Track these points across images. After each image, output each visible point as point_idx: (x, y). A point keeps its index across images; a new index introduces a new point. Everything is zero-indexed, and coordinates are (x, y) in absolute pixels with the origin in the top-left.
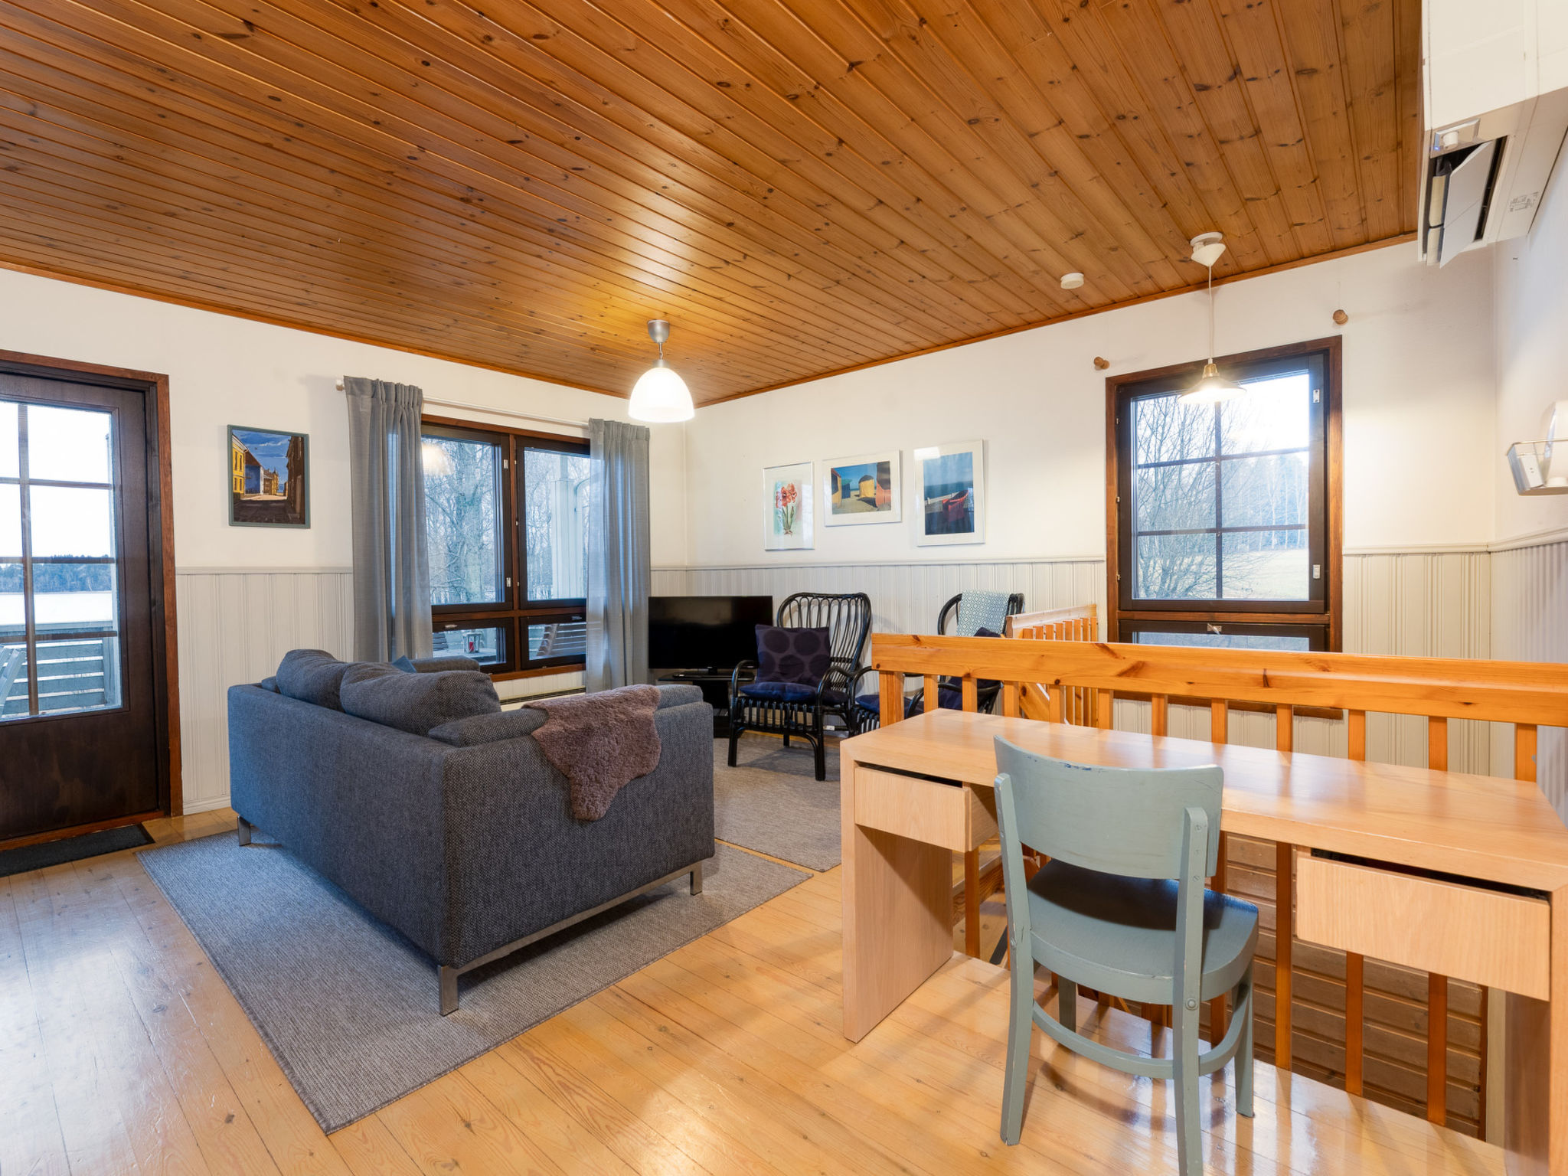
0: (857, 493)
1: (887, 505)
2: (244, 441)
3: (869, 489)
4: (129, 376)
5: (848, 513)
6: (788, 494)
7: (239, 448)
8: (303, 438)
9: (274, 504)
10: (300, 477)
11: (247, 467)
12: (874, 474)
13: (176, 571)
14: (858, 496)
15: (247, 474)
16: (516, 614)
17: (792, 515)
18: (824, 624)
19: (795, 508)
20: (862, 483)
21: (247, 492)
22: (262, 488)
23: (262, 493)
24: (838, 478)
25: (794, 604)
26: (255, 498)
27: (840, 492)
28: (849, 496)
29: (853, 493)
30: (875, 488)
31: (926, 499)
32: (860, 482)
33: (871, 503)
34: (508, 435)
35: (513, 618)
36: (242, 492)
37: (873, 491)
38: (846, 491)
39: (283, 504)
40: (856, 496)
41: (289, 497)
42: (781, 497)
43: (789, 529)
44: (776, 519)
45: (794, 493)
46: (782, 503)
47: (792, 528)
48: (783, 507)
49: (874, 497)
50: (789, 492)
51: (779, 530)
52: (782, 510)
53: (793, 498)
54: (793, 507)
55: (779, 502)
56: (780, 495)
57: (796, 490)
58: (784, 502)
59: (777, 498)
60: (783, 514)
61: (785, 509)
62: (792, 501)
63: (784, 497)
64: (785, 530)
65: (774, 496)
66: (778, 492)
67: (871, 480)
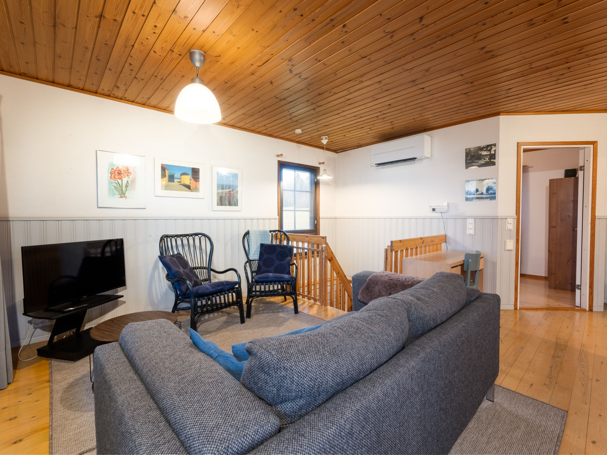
0: (179, 180)
1: (196, 189)
3: (187, 180)
5: (173, 190)
6: (122, 172)
12: (190, 173)
14: (180, 182)
17: (127, 186)
20: (183, 176)
24: (166, 170)
27: (167, 178)
28: (174, 182)
29: (176, 180)
30: (190, 180)
31: (217, 190)
32: (181, 175)
33: (188, 187)
37: (189, 182)
38: (171, 178)
40: (178, 182)
42: (116, 173)
43: (123, 196)
44: (112, 187)
45: (129, 173)
46: (117, 177)
47: (125, 195)
48: (118, 180)
49: (189, 184)
50: (124, 171)
51: (114, 195)
52: (116, 182)
53: (127, 175)
54: (128, 181)
55: (114, 176)
56: (115, 172)
57: (131, 170)
58: (119, 177)
59: (111, 173)
60: (118, 184)
61: (120, 181)
62: (127, 177)
63: (118, 173)
64: (120, 196)
65: (108, 171)
66: (112, 169)
67: (188, 176)
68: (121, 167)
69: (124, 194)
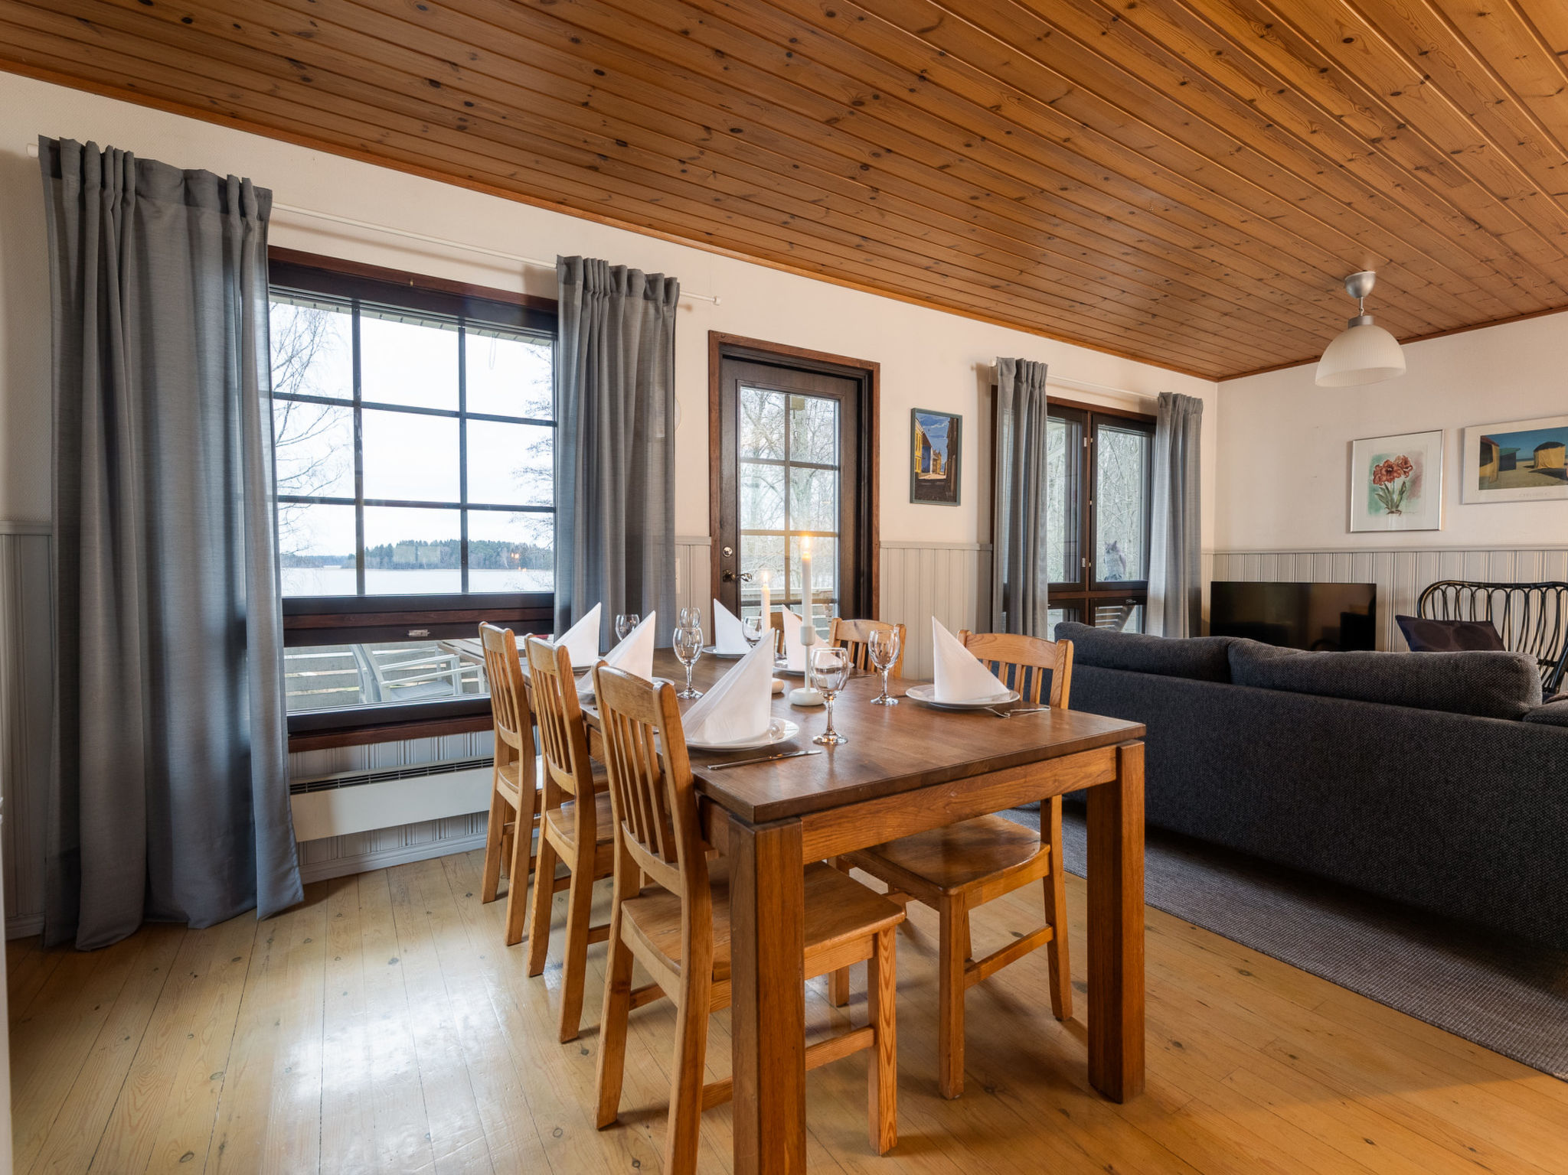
0: (1531, 463)
2: (922, 423)
3: (1557, 458)
4: (858, 366)
5: (1510, 487)
6: (1395, 468)
7: (919, 429)
8: (957, 419)
9: (938, 483)
10: (954, 456)
11: (923, 448)
13: (881, 544)
14: (1532, 467)
15: (923, 455)
16: (1087, 595)
17: (1403, 492)
18: (1481, 617)
19: (1407, 484)
20: (1542, 453)
21: (923, 472)
22: (931, 470)
23: (931, 473)
24: (1493, 446)
25: (1438, 594)
26: (927, 477)
27: (1495, 464)
28: (1514, 467)
29: (1521, 464)
32: (1537, 450)
33: (1559, 475)
34: (1086, 412)
35: (1085, 599)
36: (919, 472)
37: (1564, 461)
38: (1508, 462)
39: (943, 483)
40: (1528, 467)
41: (947, 476)
42: (1384, 472)
43: (1394, 510)
44: (1376, 496)
45: (1407, 468)
46: (1384, 478)
47: (1399, 509)
48: (1386, 483)
49: (1564, 467)
50: (1398, 465)
51: (1377, 510)
52: (1383, 487)
53: (1405, 472)
54: (1404, 483)
55: (1379, 477)
56: (1381, 470)
57: (1411, 462)
58: (1388, 478)
59: (1375, 474)
60: (1386, 491)
61: (1389, 485)
62: (1403, 477)
63: (1387, 471)
64: (1388, 511)
65: (1370, 470)
66: (1378, 466)
67: (1559, 448)
68: (1392, 460)
69: (1397, 506)
